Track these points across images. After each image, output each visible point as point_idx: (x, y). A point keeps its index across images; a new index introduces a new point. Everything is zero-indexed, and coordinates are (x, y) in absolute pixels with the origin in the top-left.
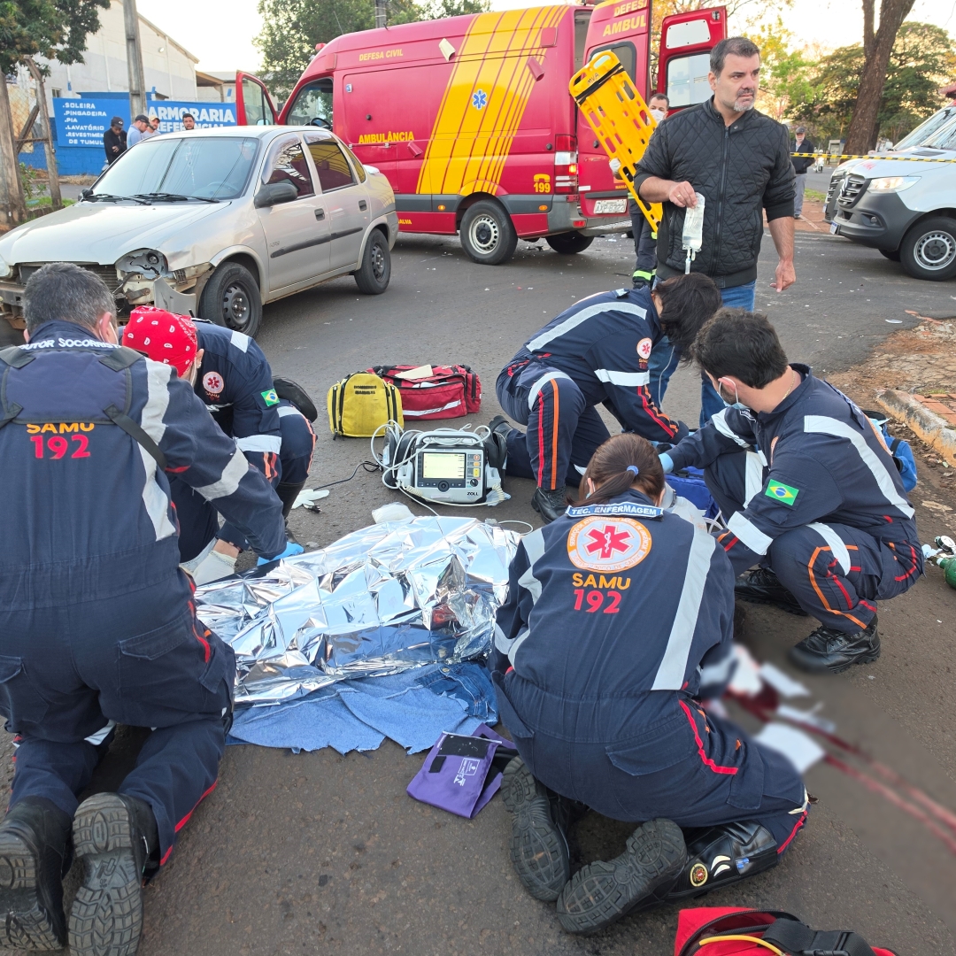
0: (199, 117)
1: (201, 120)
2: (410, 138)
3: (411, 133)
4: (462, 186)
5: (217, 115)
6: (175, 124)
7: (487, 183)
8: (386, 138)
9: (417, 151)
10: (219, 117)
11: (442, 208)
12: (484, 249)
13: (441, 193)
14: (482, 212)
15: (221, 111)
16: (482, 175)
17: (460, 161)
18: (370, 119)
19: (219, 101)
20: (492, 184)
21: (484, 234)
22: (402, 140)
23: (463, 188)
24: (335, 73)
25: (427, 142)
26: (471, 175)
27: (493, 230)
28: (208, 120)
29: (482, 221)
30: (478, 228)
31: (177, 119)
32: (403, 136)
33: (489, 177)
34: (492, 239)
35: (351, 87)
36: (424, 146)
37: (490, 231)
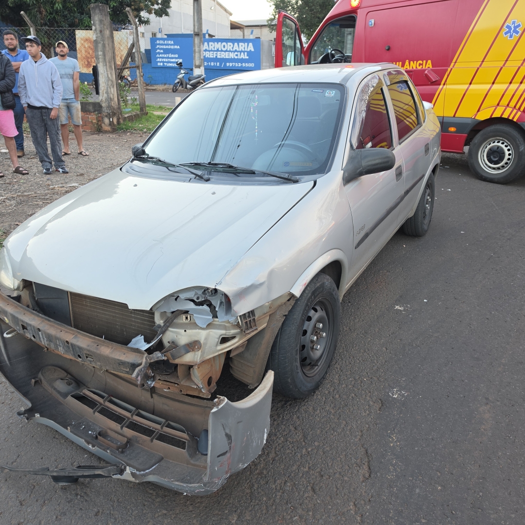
0: (233, 48)
1: (234, 50)
2: (427, 66)
3: (429, 62)
4: (478, 111)
5: (243, 47)
6: (219, 53)
7: (509, 110)
8: (403, 66)
9: (434, 77)
10: (244, 48)
11: (452, 129)
12: (494, 169)
13: (454, 116)
14: (496, 135)
15: (246, 44)
16: (505, 102)
17: (480, 88)
18: (389, 50)
19: (241, 38)
20: (515, 111)
21: (495, 156)
22: (419, 68)
23: (479, 113)
24: (358, 11)
25: (447, 70)
26: (492, 100)
27: (507, 153)
28: (238, 50)
29: (496, 144)
30: (490, 149)
31: (220, 49)
32: (420, 65)
33: (512, 104)
34: (505, 160)
35: (373, 22)
36: (441, 74)
37: (504, 153)
